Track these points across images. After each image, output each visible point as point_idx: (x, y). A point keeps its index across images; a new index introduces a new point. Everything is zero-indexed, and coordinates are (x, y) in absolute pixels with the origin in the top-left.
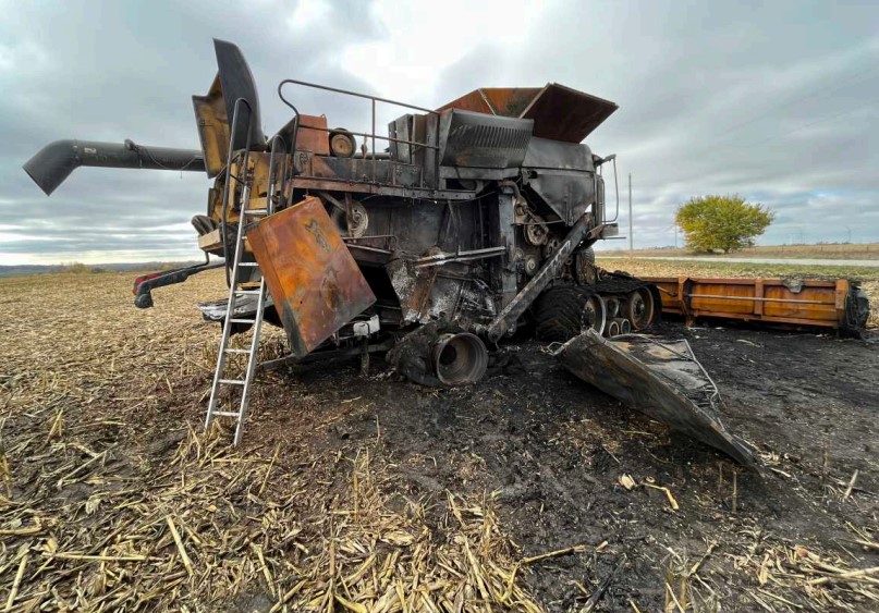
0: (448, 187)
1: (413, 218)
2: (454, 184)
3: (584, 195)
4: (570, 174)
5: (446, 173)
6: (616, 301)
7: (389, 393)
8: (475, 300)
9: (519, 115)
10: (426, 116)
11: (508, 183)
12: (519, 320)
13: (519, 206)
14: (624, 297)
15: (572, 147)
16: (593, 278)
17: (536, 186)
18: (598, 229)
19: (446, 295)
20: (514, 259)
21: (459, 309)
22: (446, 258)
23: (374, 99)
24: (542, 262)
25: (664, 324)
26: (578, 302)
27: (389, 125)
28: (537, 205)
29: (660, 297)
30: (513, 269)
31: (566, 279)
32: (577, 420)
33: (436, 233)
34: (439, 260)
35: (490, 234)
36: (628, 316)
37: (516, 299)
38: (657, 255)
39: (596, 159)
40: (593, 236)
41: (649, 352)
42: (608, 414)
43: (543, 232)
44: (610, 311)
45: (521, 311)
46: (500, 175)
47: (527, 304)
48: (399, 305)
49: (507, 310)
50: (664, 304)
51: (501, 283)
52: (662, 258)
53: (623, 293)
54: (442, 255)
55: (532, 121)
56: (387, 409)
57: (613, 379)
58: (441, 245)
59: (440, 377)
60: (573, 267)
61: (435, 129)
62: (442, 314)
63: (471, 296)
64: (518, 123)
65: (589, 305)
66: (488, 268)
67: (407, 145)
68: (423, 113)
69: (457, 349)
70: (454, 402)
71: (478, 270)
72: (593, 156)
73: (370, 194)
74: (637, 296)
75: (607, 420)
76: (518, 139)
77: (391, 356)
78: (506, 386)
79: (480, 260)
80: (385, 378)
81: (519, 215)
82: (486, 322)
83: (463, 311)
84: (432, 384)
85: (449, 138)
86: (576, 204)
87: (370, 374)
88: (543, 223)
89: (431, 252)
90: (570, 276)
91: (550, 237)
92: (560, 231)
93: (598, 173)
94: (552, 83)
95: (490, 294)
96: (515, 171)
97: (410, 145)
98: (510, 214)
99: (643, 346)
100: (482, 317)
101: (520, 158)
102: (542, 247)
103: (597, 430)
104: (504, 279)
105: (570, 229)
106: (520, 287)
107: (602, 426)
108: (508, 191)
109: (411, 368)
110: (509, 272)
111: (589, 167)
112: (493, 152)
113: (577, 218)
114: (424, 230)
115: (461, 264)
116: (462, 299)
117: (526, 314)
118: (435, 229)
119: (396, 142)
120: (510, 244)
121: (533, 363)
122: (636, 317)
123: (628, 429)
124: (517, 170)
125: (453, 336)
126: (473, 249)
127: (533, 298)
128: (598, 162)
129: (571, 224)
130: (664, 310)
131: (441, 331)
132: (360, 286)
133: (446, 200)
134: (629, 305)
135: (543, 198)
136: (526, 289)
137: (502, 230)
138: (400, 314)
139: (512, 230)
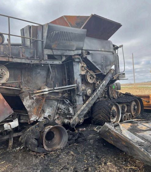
0: (48, 59)
1: (34, 73)
2: (51, 57)
3: (110, 62)
4: (104, 53)
5: (47, 52)
6: (125, 105)
7: (20, 157)
8: (65, 109)
9: (81, 27)
10: (37, 26)
11: (77, 57)
12: (85, 116)
13: (83, 67)
14: (129, 104)
15: (105, 42)
16: (116, 96)
17: (89, 58)
18: (117, 75)
19: (51, 107)
20: (81, 90)
21: (57, 113)
22: (49, 91)
23: (9, 17)
24: (94, 90)
25: (145, 114)
26: (109, 107)
27: (21, 30)
28: (90, 66)
29: (143, 103)
30: (81, 94)
31: (105, 97)
32: (105, 163)
33: (45, 80)
34: (45, 91)
35: (70, 79)
36: (130, 112)
37: (83, 107)
38: (145, 85)
39: (116, 47)
40: (115, 78)
41: (138, 127)
42: (119, 159)
43: (94, 77)
44: (123, 110)
45: (85, 112)
46: (72, 53)
47: (87, 109)
48: (27, 113)
49: (79, 112)
50: (144, 106)
51: (76, 100)
52: (146, 86)
53: (128, 102)
54: (47, 89)
55: (86, 30)
56: (17, 166)
57: (120, 143)
58: (47, 85)
59: (45, 147)
60: (108, 91)
61: (41, 32)
62: (49, 116)
63: (63, 107)
64: (81, 31)
65: (114, 108)
66: (70, 94)
67: (29, 40)
68: (36, 25)
69: (54, 133)
70: (51, 159)
71: (66, 95)
72: (114, 46)
73: (8, 62)
74: (134, 103)
75: (118, 162)
76: (80, 38)
77: (22, 139)
78: (76, 148)
79: (66, 91)
80: (20, 150)
81: (83, 70)
82: (70, 118)
83: (59, 114)
84: (41, 151)
85: (47, 36)
86: (107, 66)
87: (13, 148)
88: (93, 74)
89: (42, 88)
90: (107, 96)
91: (97, 79)
92: (101, 77)
93: (117, 52)
94: (93, 14)
95: (71, 106)
96: (80, 52)
97: (30, 39)
98: (78, 70)
99: (136, 124)
100: (68, 116)
101: (81, 46)
102: (94, 84)
103: (113, 168)
104: (77, 98)
105: (105, 76)
106: (84, 101)
107: (116, 165)
108: (77, 60)
109: (31, 145)
110: (79, 95)
111: (112, 50)
112: (68, 43)
113: (108, 71)
114: (39, 78)
115: (58, 93)
116: (59, 109)
117: (88, 113)
118: (45, 77)
119: (24, 38)
120: (79, 83)
121: (90, 136)
122: (134, 112)
123: (127, 166)
124: (81, 51)
125: (51, 126)
126: (63, 86)
127: (90, 106)
128: (116, 48)
129: (105, 74)
130: (144, 108)
131: (46, 125)
132: (4, 106)
133: (48, 64)
134: (130, 107)
135: (93, 63)
136: (87, 102)
137: (75, 77)
138: (28, 117)
139: (80, 77)
